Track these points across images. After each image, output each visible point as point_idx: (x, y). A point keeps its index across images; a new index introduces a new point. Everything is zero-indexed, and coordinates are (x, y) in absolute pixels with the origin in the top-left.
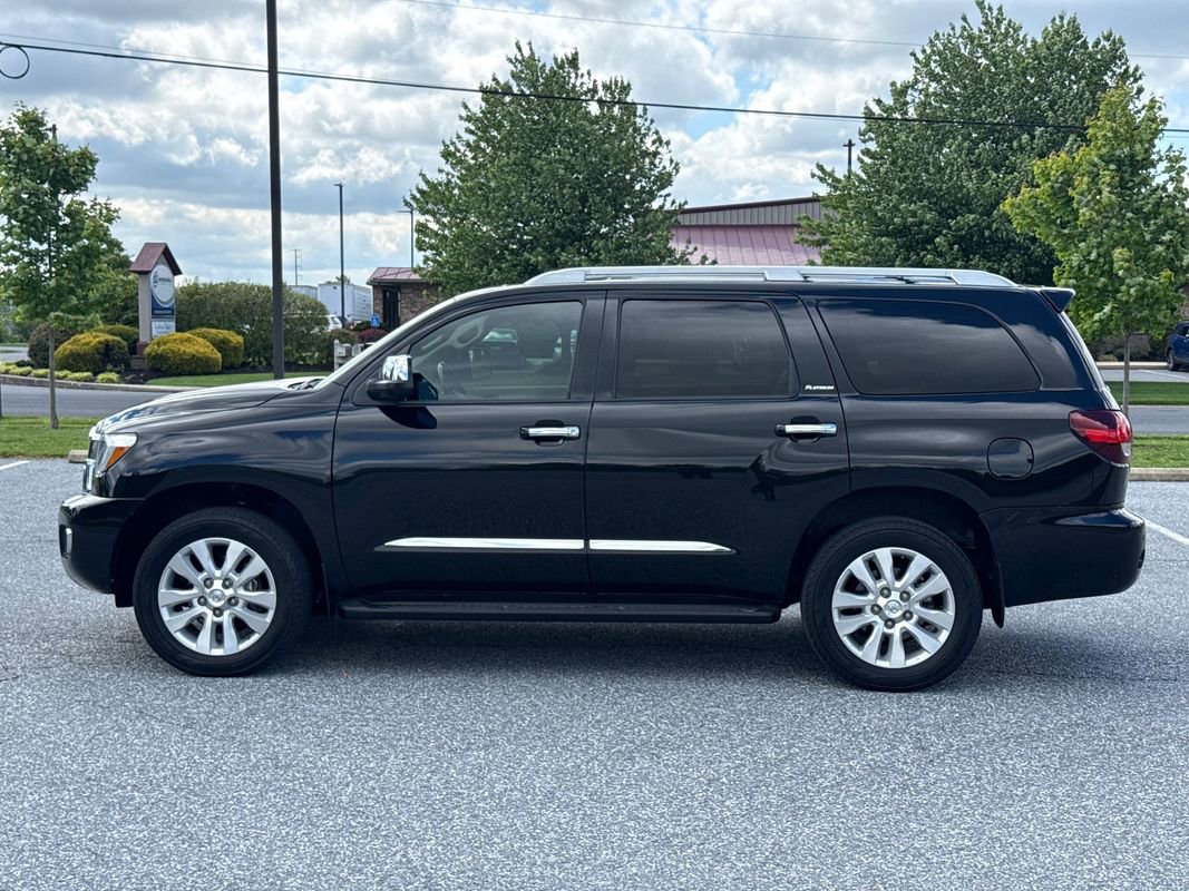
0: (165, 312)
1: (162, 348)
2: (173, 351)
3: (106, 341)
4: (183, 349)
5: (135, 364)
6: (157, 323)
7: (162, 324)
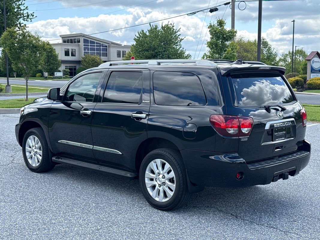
0: (317, 71)
1: (312, 81)
2: (314, 83)
3: (297, 80)
4: (317, 82)
5: (305, 86)
6: (313, 75)
7: (315, 74)
